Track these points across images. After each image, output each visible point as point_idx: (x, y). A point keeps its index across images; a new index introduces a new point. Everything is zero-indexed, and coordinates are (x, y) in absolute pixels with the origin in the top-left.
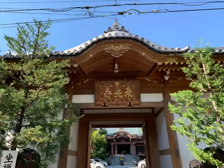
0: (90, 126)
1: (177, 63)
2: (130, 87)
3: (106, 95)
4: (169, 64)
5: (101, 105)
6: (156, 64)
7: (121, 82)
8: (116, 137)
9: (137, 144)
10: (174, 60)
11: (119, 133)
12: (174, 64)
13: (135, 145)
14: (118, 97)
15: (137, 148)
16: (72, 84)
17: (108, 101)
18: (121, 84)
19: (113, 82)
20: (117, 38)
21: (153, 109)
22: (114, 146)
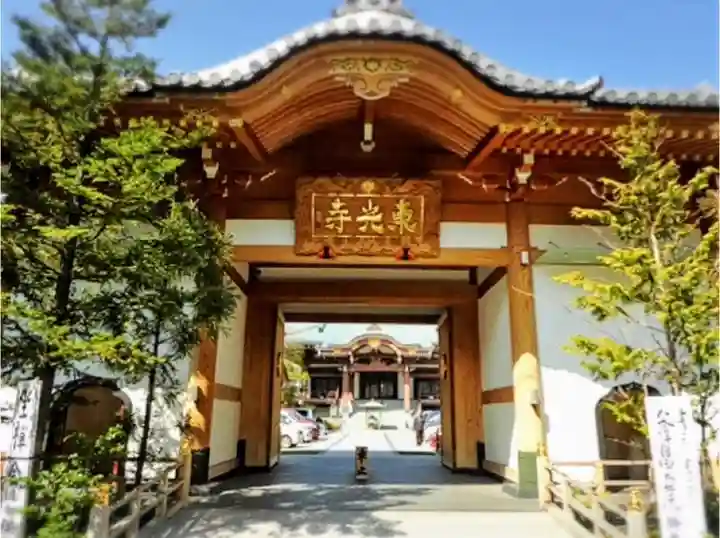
0: (280, 315)
1: (558, 130)
2: (407, 200)
3: (331, 223)
4: (534, 131)
5: (315, 254)
6: (494, 131)
7: (381, 181)
8: (357, 350)
9: (418, 371)
10: (549, 119)
11: (366, 340)
12: (550, 132)
13: (411, 373)
14: (369, 232)
15: (417, 382)
16: (224, 182)
17: (339, 241)
18: (380, 190)
19: (356, 181)
20: (375, 35)
21: (473, 270)
22: (352, 376)
